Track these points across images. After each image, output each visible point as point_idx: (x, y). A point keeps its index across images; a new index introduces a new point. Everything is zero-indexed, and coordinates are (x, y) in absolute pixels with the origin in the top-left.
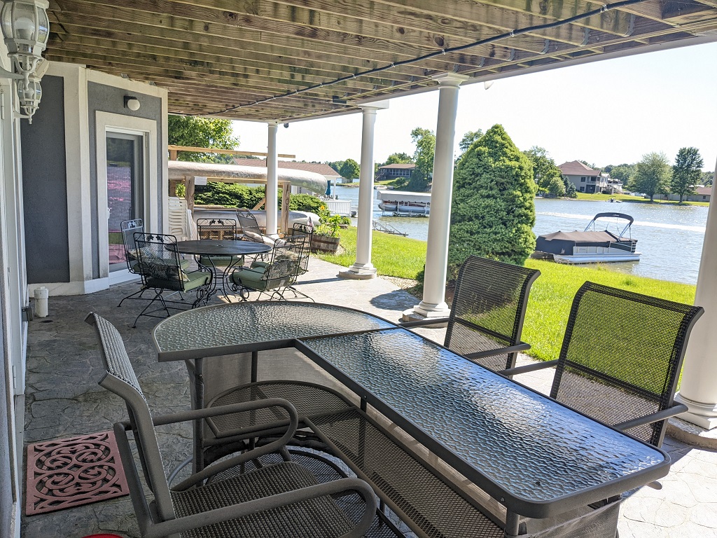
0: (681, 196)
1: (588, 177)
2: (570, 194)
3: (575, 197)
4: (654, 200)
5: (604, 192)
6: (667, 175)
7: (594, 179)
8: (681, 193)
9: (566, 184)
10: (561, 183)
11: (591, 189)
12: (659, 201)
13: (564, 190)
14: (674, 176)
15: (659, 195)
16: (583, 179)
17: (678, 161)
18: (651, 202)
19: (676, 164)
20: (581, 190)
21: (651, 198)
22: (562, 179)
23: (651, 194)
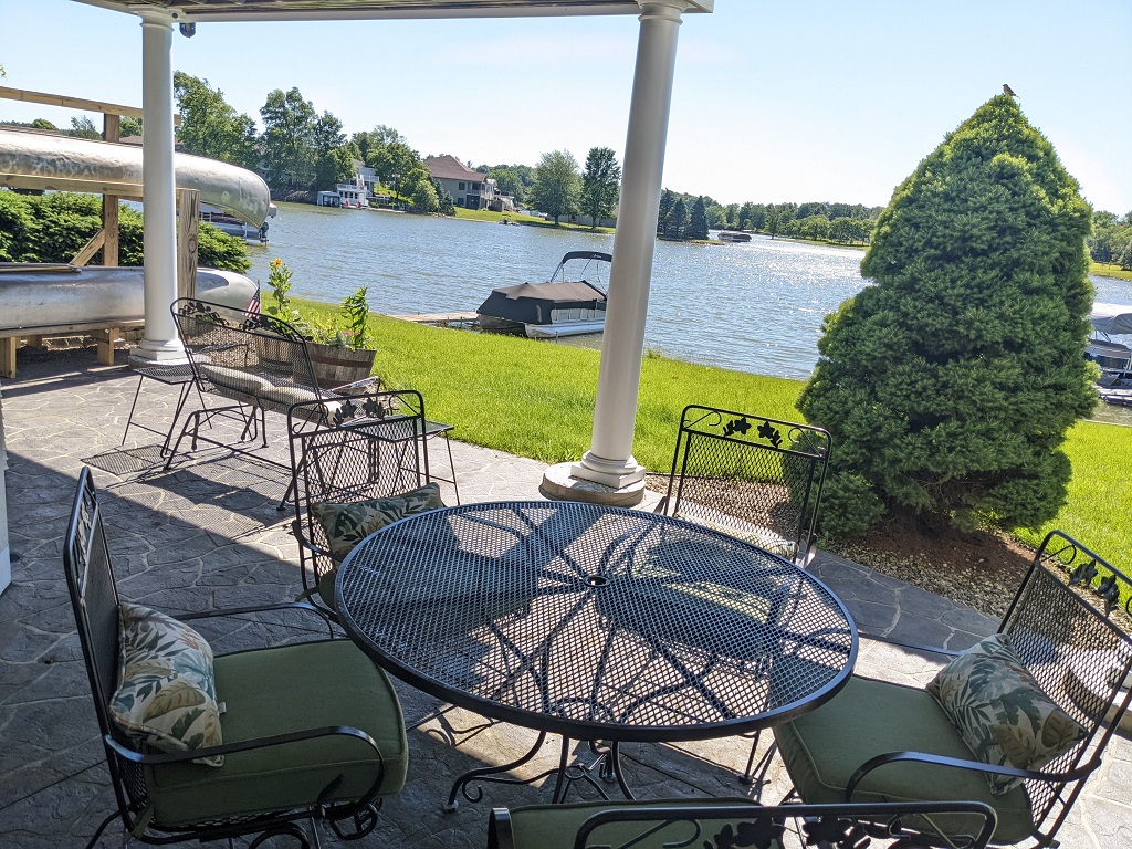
0: (594, 219)
1: (469, 182)
2: (446, 209)
3: (453, 214)
4: (561, 224)
5: (491, 208)
6: (576, 188)
7: (477, 186)
8: (594, 215)
9: (438, 193)
10: (431, 191)
11: (474, 203)
12: (566, 225)
13: (437, 201)
14: (585, 190)
15: (566, 217)
16: (462, 185)
17: (589, 167)
18: (556, 226)
19: (586, 171)
20: (459, 203)
21: (556, 220)
22: (432, 183)
23: (555, 214)
